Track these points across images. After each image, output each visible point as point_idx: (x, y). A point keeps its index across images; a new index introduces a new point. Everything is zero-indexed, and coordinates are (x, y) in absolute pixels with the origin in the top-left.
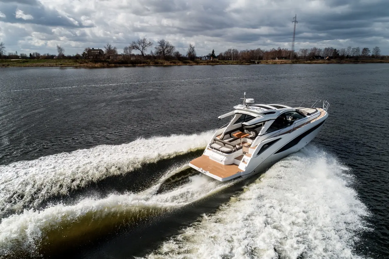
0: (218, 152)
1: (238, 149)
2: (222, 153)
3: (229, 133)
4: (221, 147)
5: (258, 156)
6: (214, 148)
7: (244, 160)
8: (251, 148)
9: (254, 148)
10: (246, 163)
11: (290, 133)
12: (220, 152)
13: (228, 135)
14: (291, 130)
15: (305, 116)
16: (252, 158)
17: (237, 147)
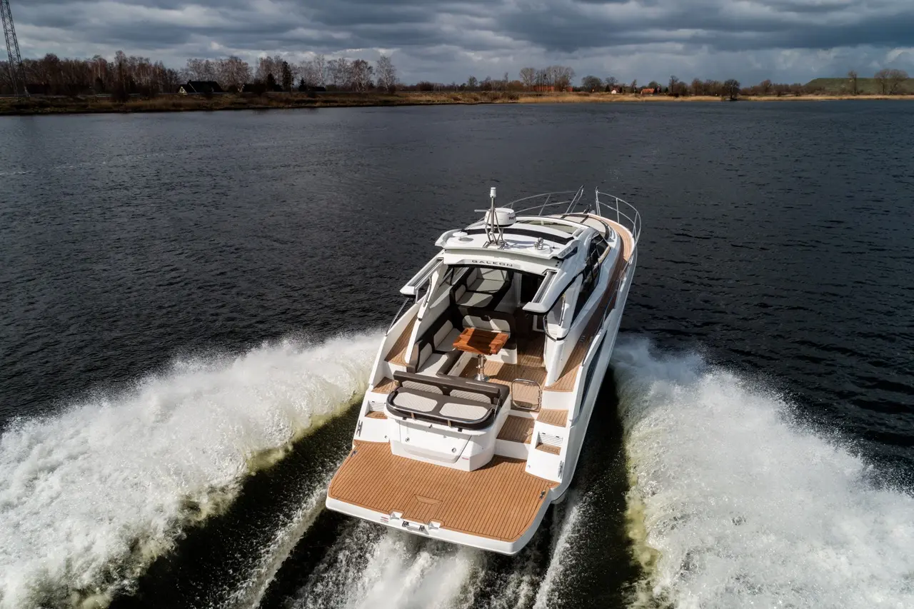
2: (456, 430)
4: (436, 403)
6: (411, 414)
7: (539, 438)
8: (551, 388)
10: (556, 451)
12: (447, 428)
13: (428, 348)
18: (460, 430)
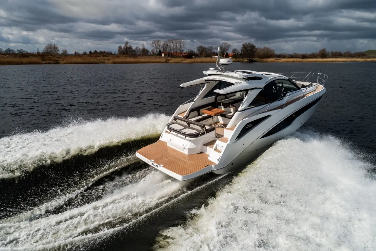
0: (179, 135)
1: (208, 131)
2: (184, 137)
3: (196, 110)
4: (183, 128)
5: (238, 140)
6: (173, 130)
7: (216, 147)
8: (228, 129)
9: (231, 129)
10: (220, 152)
11: (282, 108)
12: (182, 136)
13: (196, 113)
14: (284, 105)
15: (299, 89)
16: (228, 144)
17: (207, 129)
18: (185, 137)
